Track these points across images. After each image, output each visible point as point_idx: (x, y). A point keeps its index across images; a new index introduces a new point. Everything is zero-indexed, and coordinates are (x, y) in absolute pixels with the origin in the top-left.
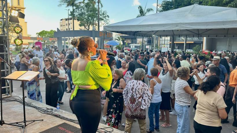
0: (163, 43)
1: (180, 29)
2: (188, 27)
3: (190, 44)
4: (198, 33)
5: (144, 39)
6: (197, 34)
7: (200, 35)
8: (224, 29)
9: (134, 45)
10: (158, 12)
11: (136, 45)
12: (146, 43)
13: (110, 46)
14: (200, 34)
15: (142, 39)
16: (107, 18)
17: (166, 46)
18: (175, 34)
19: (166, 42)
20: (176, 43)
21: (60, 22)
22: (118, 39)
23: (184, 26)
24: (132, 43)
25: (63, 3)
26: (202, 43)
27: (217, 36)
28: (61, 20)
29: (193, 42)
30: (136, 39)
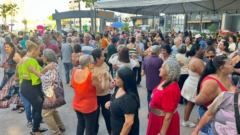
0: (177, 23)
1: (184, 2)
3: (206, 23)
4: (214, 10)
5: (154, 19)
6: (212, 10)
7: (216, 12)
9: (145, 26)
11: (147, 26)
12: (158, 24)
13: (115, 28)
14: (216, 10)
15: (152, 19)
17: (179, 26)
18: (186, 11)
19: (180, 22)
20: (191, 23)
21: (69, 5)
22: (125, 20)
24: (143, 24)
26: (220, 22)
27: (237, 11)
28: (70, 2)
29: (210, 21)
30: (147, 19)
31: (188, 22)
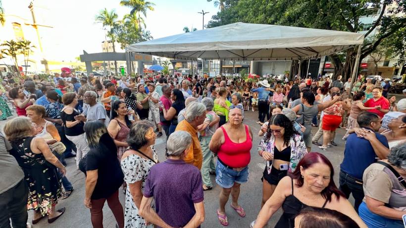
0: (213, 67)
1: (218, 49)
2: (226, 46)
3: (238, 68)
5: (193, 63)
6: (242, 57)
7: (245, 59)
8: (267, 49)
9: (185, 69)
10: (205, 28)
11: (187, 69)
13: (153, 71)
14: (245, 57)
15: (191, 63)
16: (151, 39)
17: (216, 70)
18: (220, 57)
19: (216, 66)
20: (225, 68)
21: (102, 45)
22: (165, 63)
23: (224, 46)
24: (183, 67)
25: (99, 21)
26: (249, 67)
28: (103, 42)
29: (241, 66)
30: (186, 62)
31: (223, 66)
